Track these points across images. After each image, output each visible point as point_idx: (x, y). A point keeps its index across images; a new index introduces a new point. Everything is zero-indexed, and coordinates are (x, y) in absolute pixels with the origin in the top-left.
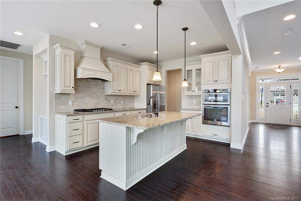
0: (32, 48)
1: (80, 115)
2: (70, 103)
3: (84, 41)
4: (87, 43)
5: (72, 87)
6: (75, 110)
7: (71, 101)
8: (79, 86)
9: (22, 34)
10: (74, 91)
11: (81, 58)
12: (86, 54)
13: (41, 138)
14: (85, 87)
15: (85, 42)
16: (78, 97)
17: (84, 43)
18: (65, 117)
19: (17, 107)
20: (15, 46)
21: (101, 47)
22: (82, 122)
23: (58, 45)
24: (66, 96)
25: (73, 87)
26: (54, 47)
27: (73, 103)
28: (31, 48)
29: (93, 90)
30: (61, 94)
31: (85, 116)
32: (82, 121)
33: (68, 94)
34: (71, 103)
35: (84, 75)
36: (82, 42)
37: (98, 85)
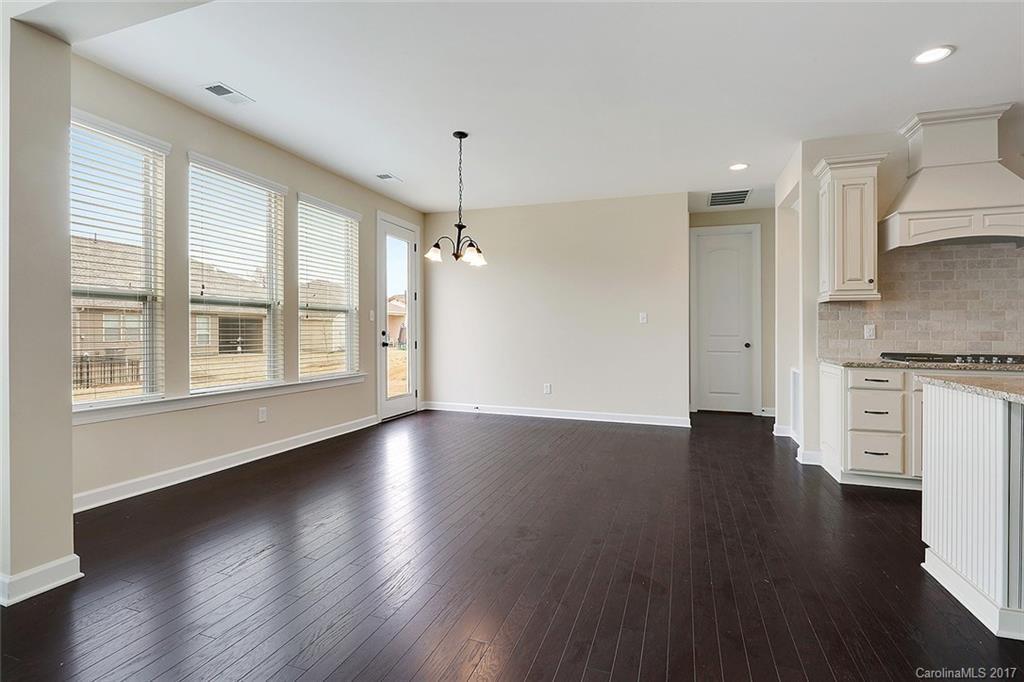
0: (774, 191)
1: (891, 367)
2: (868, 331)
3: (916, 118)
4: (929, 120)
5: (867, 281)
6: (884, 355)
7: (874, 326)
8: (902, 275)
9: (744, 166)
10: (875, 292)
11: (908, 178)
12: (924, 162)
13: (794, 428)
14: (926, 277)
15: (922, 121)
16: (898, 313)
17: (916, 125)
18: (838, 370)
19: (747, 345)
20: (739, 197)
21: (1000, 108)
22: (901, 394)
23: (823, 163)
24: (854, 310)
25: (871, 281)
26: (816, 172)
27: (879, 333)
28: (771, 191)
29: (966, 285)
30: (838, 306)
31: (913, 372)
32: (900, 390)
33: (861, 303)
34: (873, 332)
35: (912, 233)
36: (909, 125)
37: (992, 264)
